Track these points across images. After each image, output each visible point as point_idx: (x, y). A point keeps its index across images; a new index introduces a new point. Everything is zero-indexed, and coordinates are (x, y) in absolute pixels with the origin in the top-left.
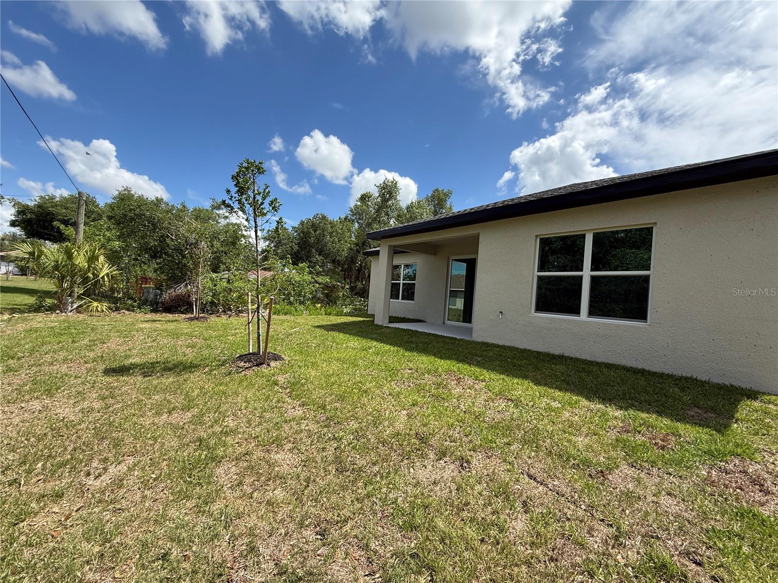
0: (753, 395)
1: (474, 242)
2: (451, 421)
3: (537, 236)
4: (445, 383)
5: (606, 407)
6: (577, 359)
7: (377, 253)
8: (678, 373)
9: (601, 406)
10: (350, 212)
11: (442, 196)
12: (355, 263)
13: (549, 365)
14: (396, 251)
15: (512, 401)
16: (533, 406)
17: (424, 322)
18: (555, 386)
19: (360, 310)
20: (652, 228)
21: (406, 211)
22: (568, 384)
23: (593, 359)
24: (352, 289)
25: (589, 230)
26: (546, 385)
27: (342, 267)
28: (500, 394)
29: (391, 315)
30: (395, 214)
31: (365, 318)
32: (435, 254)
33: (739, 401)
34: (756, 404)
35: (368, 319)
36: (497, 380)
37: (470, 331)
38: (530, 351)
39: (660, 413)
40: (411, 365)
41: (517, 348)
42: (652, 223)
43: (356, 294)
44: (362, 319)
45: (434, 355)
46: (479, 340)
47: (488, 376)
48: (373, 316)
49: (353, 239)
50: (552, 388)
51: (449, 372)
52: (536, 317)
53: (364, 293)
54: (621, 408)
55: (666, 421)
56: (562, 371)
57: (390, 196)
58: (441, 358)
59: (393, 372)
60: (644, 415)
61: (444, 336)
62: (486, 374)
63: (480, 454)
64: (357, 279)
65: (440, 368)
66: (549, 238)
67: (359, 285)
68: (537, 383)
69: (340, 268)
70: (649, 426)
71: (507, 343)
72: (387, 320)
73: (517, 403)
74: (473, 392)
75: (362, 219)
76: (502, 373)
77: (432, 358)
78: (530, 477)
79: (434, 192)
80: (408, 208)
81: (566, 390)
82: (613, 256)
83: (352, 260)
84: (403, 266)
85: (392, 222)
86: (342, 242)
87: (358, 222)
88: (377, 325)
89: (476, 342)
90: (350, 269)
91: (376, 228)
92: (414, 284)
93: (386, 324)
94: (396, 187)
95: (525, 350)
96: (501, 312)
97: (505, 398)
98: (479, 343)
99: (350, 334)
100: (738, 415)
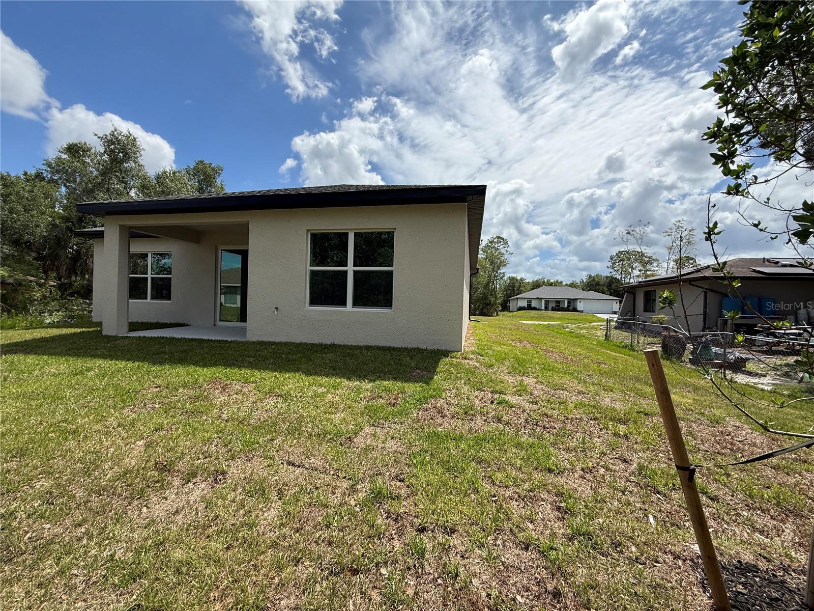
0: (446, 354)
1: (243, 232)
2: (207, 435)
3: (308, 231)
4: (205, 394)
5: (361, 383)
6: (345, 346)
7: (100, 235)
8: (410, 346)
9: (358, 383)
10: (45, 167)
11: (209, 171)
12: (65, 247)
13: (321, 355)
14: (133, 234)
15: (281, 396)
16: (301, 397)
17: (187, 325)
18: (323, 373)
19: (81, 317)
20: (393, 232)
21: (155, 181)
22: (335, 369)
23: (357, 344)
24: (62, 287)
25: (352, 230)
26: (316, 374)
27: (38, 253)
28: (270, 393)
29: (130, 321)
30: (138, 183)
31: (86, 328)
32: (198, 243)
33: (439, 360)
34: (448, 359)
35: (91, 330)
36: (268, 378)
37: (243, 331)
38: (305, 344)
39: (395, 379)
40: (159, 382)
41: (293, 343)
42: (394, 229)
43: (72, 295)
44: (78, 330)
45: (193, 364)
46: (255, 339)
47: (259, 377)
48: (100, 324)
49: (58, 209)
50: (321, 375)
51: (213, 381)
52: (310, 310)
53: (87, 292)
54: (371, 381)
55: (399, 384)
56: (331, 358)
57: (124, 156)
58: (204, 366)
59: (126, 397)
60: (385, 383)
61: (212, 340)
62: (257, 374)
63: (239, 460)
64: (72, 271)
65: (201, 378)
66: (328, 233)
67: (78, 281)
68: (308, 373)
69: (34, 254)
70: (387, 390)
71: (284, 339)
72: (126, 328)
73: (286, 397)
74: (240, 397)
75: (74, 181)
76: (276, 371)
77: (191, 368)
78: (289, 463)
79: (197, 164)
80: (158, 178)
81: (333, 375)
82: (379, 254)
83: (59, 243)
84: (150, 255)
85: (133, 193)
86: (32, 213)
87: (65, 186)
88: (108, 337)
89: (250, 342)
90: (54, 257)
91: (102, 198)
92: (170, 278)
93: (124, 332)
94: (134, 145)
95: (301, 344)
96: (276, 308)
97: (275, 395)
98: (254, 343)
99: (50, 354)
100: (438, 370)
